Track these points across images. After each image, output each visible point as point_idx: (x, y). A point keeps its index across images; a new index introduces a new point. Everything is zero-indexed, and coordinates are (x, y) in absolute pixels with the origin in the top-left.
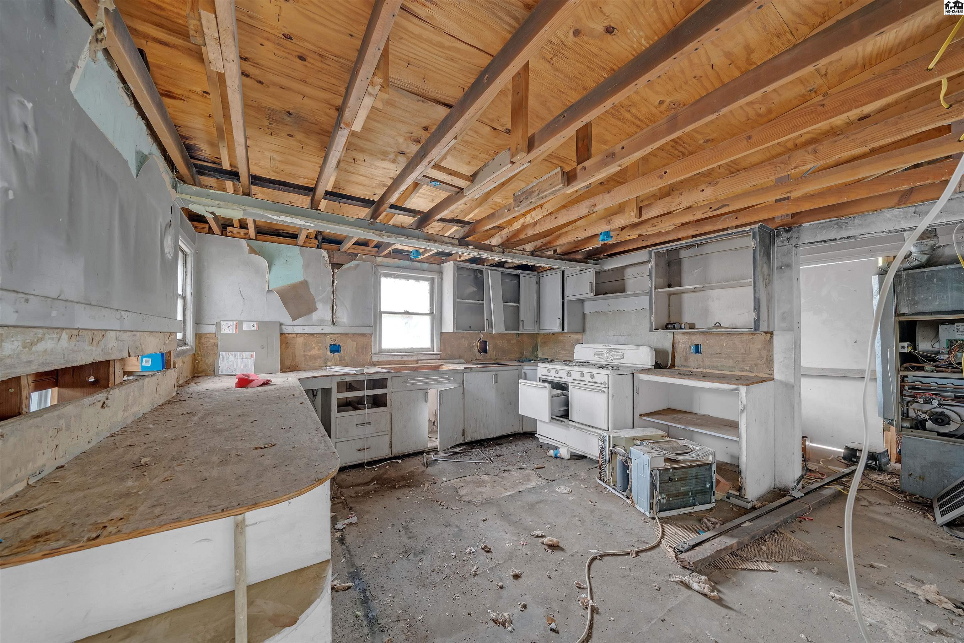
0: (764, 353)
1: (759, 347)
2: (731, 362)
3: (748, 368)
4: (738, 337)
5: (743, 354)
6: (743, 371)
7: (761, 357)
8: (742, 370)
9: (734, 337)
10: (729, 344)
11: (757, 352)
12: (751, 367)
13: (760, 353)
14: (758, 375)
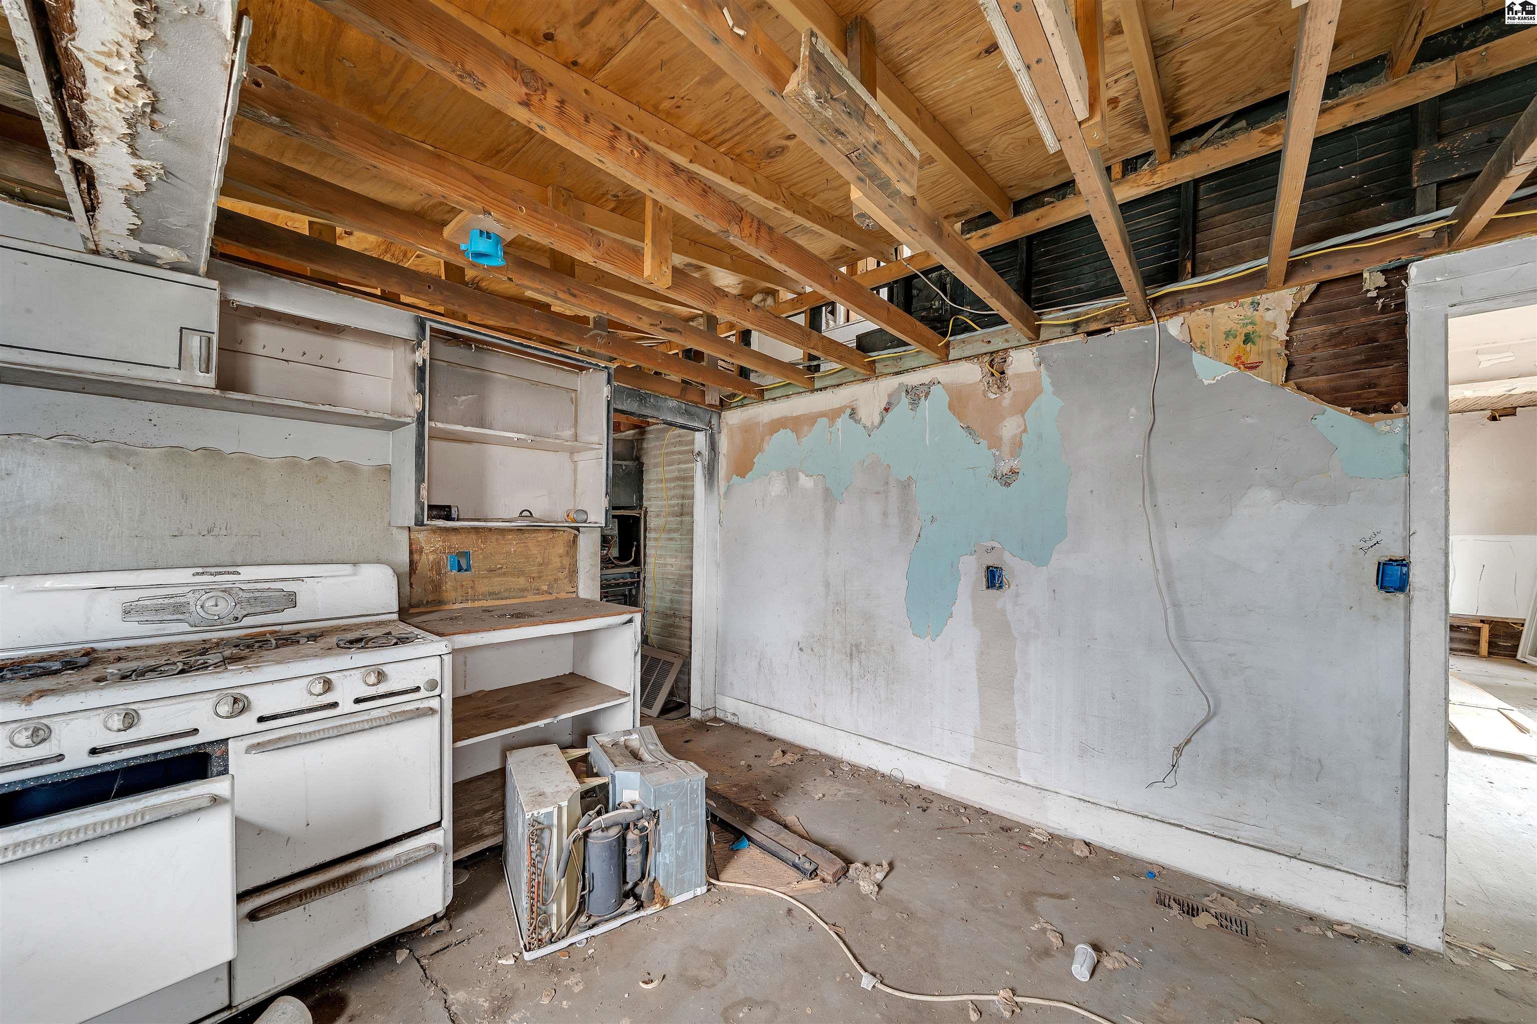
0: (566, 561)
1: (561, 551)
2: (522, 581)
3: (545, 588)
4: (533, 535)
5: (540, 565)
6: (538, 594)
7: (563, 567)
8: (539, 592)
9: (528, 535)
10: (519, 550)
11: (558, 560)
12: (550, 586)
13: (561, 562)
14: (559, 596)
